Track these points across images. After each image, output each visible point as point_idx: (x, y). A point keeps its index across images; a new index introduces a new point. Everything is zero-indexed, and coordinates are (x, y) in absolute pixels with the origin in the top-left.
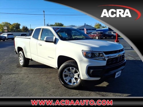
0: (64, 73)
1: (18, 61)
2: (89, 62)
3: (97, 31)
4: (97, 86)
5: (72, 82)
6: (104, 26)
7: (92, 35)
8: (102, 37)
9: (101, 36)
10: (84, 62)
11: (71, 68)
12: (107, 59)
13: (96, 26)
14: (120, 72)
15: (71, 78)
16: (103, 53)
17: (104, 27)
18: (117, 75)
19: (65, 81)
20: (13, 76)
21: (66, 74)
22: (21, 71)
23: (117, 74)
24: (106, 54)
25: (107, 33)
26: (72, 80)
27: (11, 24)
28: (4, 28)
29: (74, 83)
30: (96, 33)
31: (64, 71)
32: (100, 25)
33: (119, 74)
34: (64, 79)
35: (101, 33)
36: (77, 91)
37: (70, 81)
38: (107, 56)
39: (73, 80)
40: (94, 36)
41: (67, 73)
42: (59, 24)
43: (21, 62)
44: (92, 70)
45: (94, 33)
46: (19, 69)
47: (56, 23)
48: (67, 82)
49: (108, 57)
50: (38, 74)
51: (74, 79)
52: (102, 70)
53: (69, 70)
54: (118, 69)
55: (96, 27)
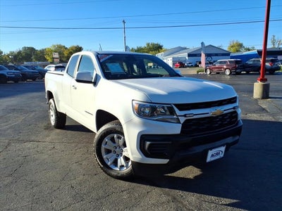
0: (103, 146)
1: (48, 117)
2: (144, 124)
3: (232, 57)
4: (169, 175)
5: (119, 164)
6: (250, 48)
7: (217, 65)
8: (238, 71)
9: (236, 69)
10: (135, 125)
11: (115, 136)
12: (182, 120)
13: (232, 47)
14: (223, 149)
15: (118, 156)
16: (174, 107)
17: (249, 50)
18: (212, 156)
19: (106, 161)
20: (29, 145)
21: (107, 147)
22: (48, 136)
23: (210, 153)
24: (180, 110)
25: (250, 62)
26: (119, 160)
27: (66, 48)
28: (54, 56)
29: (122, 166)
30: (225, 62)
31: (104, 143)
32: (241, 45)
33: (217, 154)
34: (105, 157)
35: (237, 62)
36: (127, 183)
37: (115, 163)
38: (183, 114)
39: (121, 161)
40: (221, 68)
41: (110, 146)
42: (153, 45)
43: (53, 120)
44: (148, 143)
45: (221, 62)
46: (46, 132)
47: (148, 44)
48: (109, 164)
49: (185, 116)
50: (73, 145)
51: (122, 158)
52: (170, 142)
53: (113, 140)
54: (217, 142)
55: (232, 50)
